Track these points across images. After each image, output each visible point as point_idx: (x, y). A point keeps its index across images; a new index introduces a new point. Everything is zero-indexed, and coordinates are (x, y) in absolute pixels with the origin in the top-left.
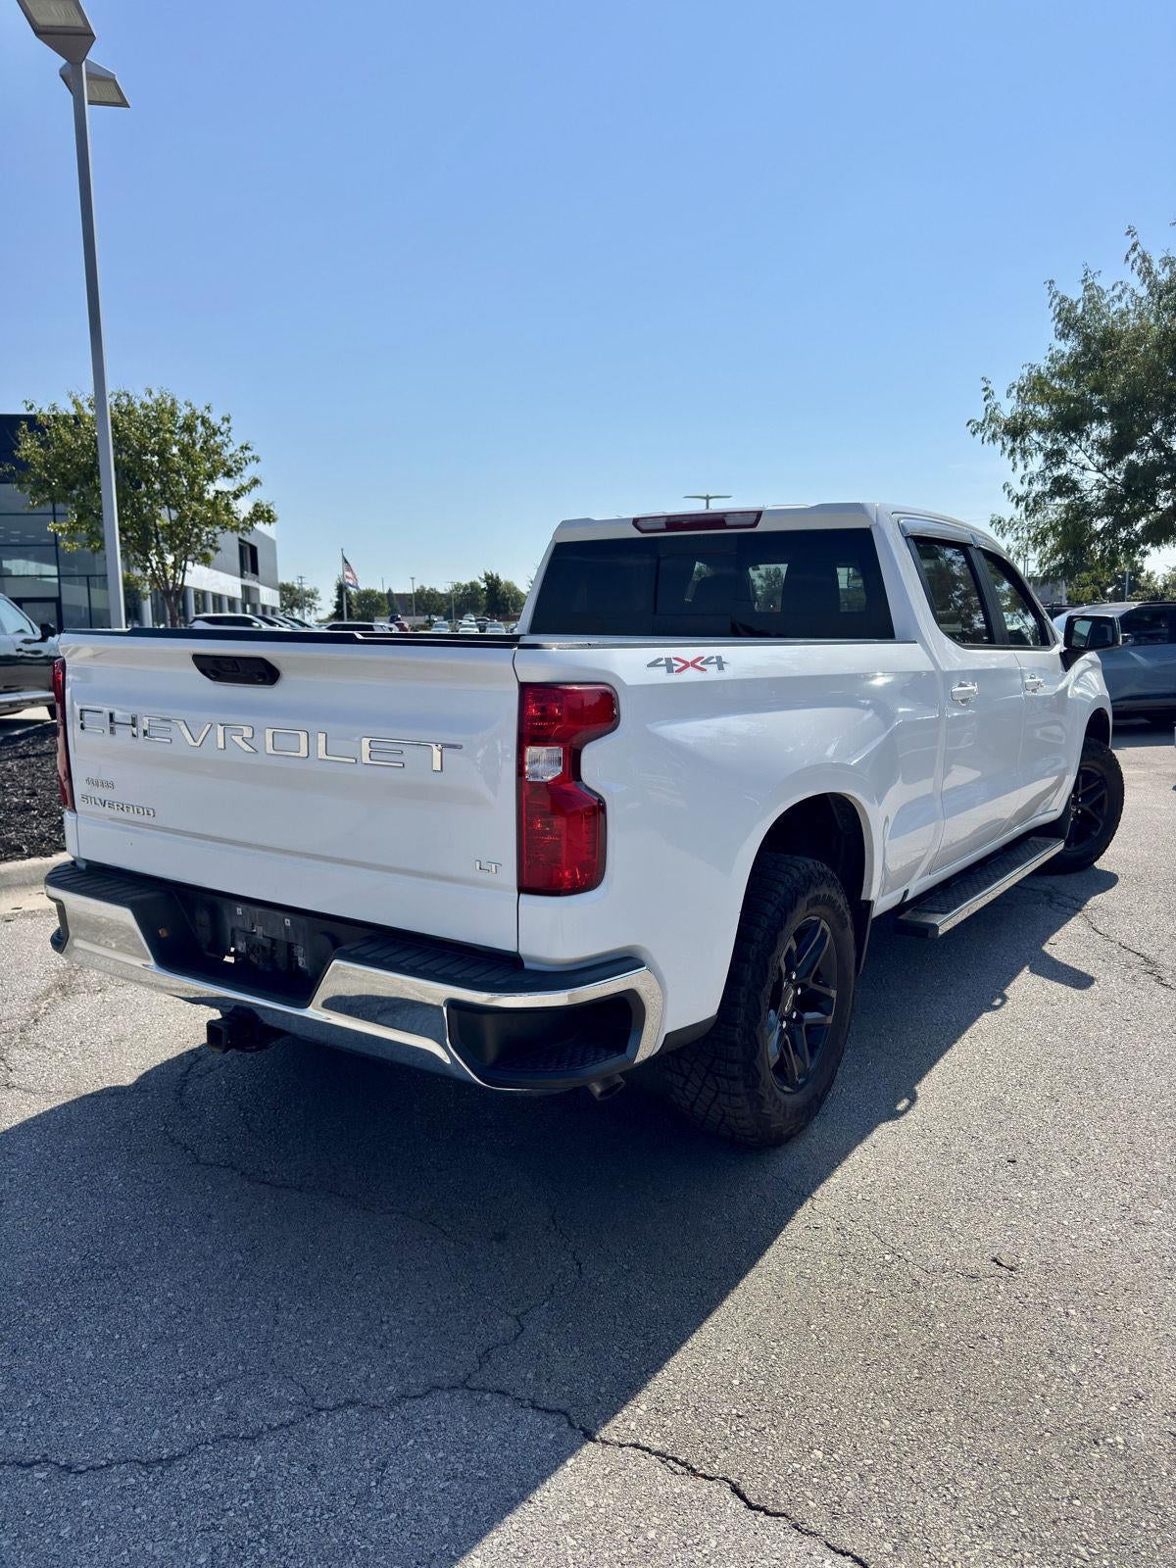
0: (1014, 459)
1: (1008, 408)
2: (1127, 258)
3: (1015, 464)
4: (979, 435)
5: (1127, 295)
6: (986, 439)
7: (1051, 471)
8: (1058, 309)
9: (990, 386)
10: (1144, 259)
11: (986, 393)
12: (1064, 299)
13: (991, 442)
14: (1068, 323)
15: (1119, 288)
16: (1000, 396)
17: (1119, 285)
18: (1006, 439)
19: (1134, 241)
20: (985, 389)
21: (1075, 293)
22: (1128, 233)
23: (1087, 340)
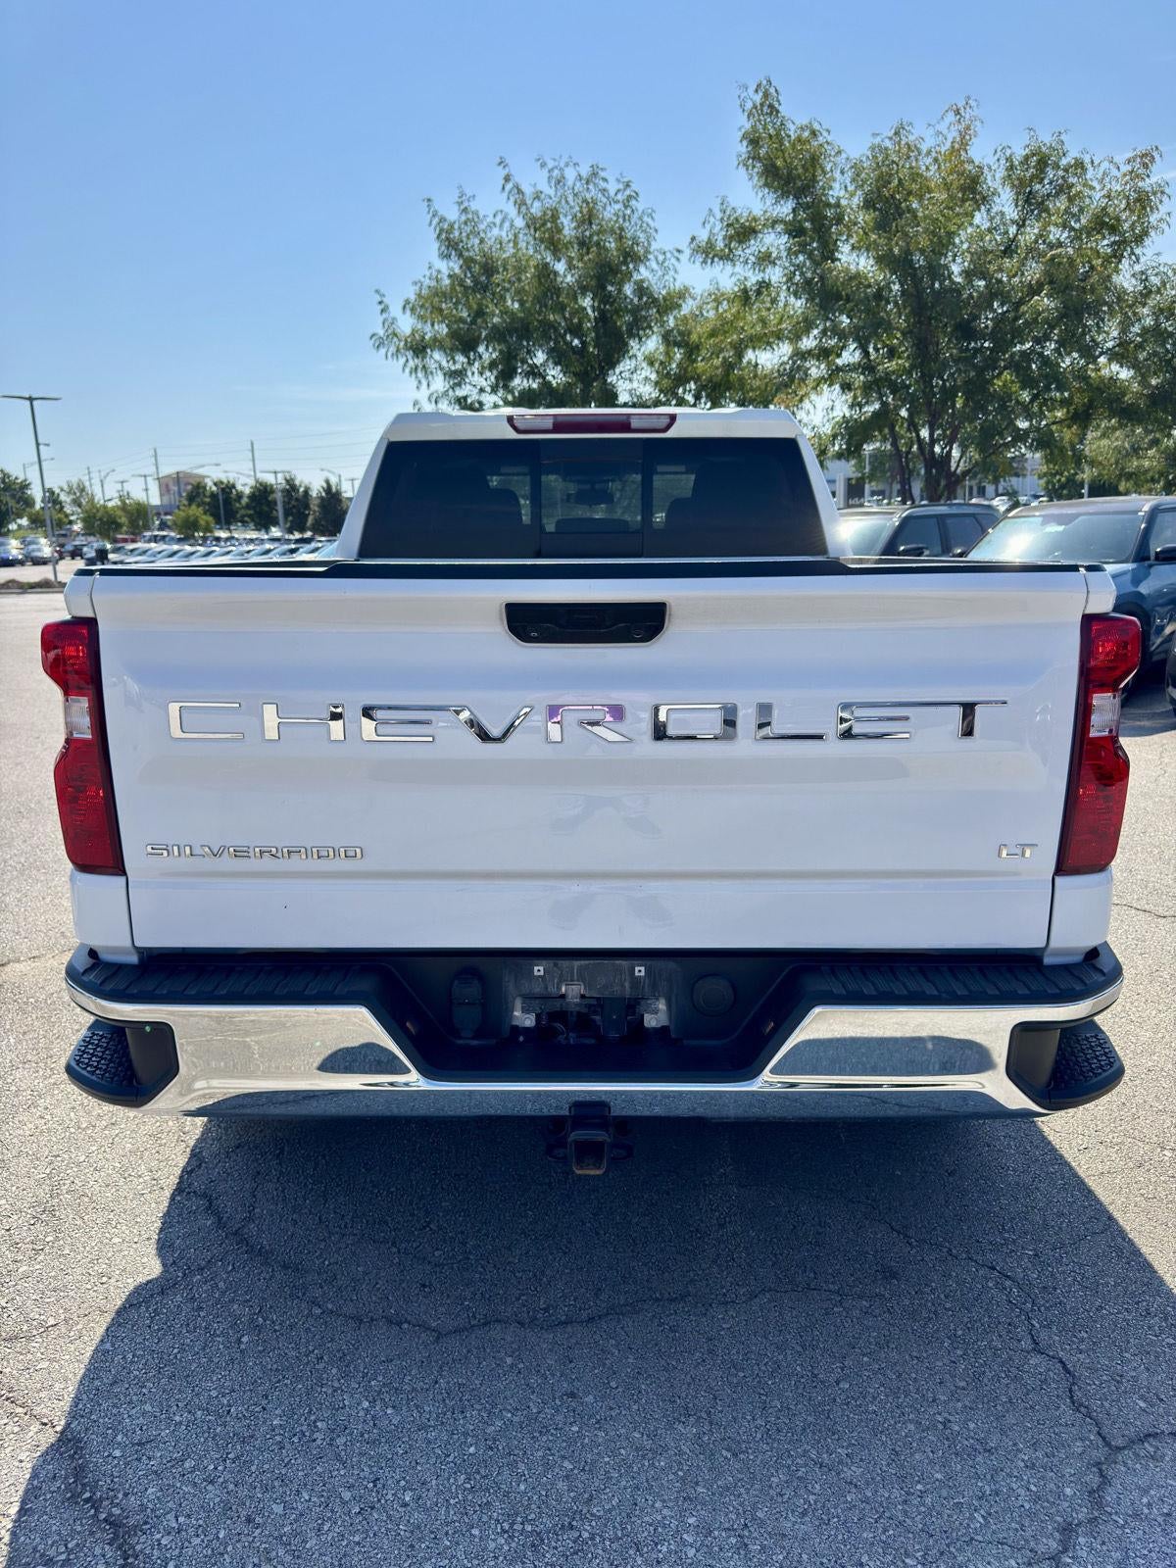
0: (416, 377)
1: (406, 324)
2: (503, 188)
3: (420, 382)
4: (383, 351)
5: (507, 225)
6: (389, 354)
7: (454, 391)
8: (438, 229)
9: (385, 300)
10: (520, 191)
11: (382, 306)
12: (442, 220)
13: (395, 357)
14: (451, 245)
15: (499, 218)
16: (395, 310)
17: (499, 213)
18: (410, 354)
19: (506, 172)
20: (380, 303)
21: (452, 214)
22: (500, 164)
23: (468, 263)
